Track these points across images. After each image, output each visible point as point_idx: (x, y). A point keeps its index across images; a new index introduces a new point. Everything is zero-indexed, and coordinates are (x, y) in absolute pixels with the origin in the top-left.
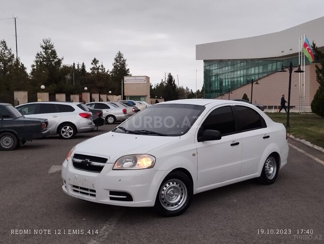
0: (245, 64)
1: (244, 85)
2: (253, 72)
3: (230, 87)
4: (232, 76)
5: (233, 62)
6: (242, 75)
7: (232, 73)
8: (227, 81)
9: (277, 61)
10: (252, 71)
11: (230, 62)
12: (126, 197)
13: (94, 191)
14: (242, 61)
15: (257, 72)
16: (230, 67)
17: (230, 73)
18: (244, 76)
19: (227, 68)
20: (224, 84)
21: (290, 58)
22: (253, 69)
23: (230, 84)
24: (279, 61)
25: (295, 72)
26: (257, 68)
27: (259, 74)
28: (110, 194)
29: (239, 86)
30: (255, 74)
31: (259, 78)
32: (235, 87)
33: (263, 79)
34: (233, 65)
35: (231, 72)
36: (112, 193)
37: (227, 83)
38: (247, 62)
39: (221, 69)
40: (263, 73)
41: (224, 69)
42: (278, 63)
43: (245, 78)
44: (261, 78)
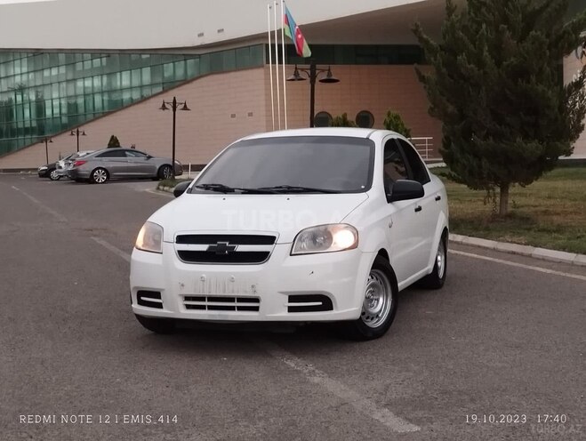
0: (104, 64)
1: (105, 114)
2: (126, 83)
3: (65, 120)
4: (71, 93)
5: (71, 57)
6: (96, 90)
7: (71, 86)
8: (56, 103)
9: (186, 57)
10: (124, 80)
11: (62, 57)
12: (321, 303)
13: (257, 300)
14: (96, 53)
15: (136, 82)
16: (63, 70)
17: (64, 85)
18: (102, 93)
19: (54, 72)
20: (48, 112)
21: (214, 50)
22: (126, 75)
23: (64, 110)
24: (192, 56)
25: (320, 81)
26: (136, 73)
27: (141, 87)
28: (290, 301)
29: (90, 117)
30: (131, 88)
31: (142, 96)
32: (81, 119)
33: (152, 100)
34: (70, 64)
35: (68, 81)
36: (292, 298)
37: (56, 111)
38: (108, 56)
39: (38, 74)
40: (152, 85)
41: (46, 73)
42: (190, 62)
43: (106, 98)
44: (149, 98)
